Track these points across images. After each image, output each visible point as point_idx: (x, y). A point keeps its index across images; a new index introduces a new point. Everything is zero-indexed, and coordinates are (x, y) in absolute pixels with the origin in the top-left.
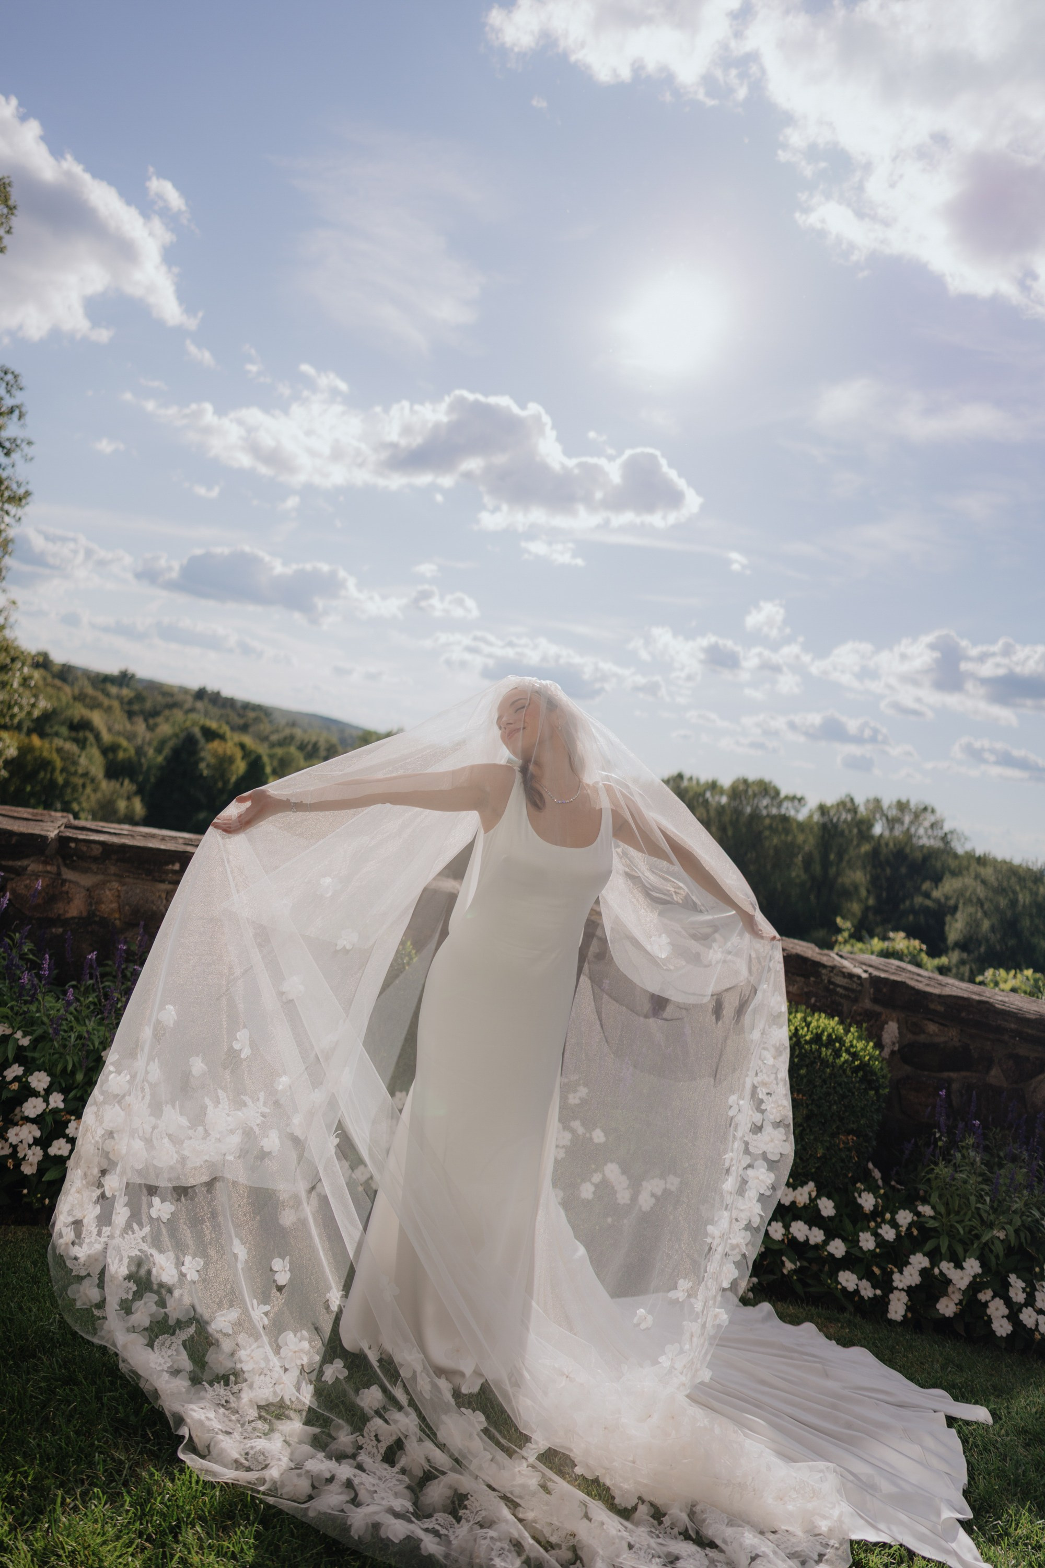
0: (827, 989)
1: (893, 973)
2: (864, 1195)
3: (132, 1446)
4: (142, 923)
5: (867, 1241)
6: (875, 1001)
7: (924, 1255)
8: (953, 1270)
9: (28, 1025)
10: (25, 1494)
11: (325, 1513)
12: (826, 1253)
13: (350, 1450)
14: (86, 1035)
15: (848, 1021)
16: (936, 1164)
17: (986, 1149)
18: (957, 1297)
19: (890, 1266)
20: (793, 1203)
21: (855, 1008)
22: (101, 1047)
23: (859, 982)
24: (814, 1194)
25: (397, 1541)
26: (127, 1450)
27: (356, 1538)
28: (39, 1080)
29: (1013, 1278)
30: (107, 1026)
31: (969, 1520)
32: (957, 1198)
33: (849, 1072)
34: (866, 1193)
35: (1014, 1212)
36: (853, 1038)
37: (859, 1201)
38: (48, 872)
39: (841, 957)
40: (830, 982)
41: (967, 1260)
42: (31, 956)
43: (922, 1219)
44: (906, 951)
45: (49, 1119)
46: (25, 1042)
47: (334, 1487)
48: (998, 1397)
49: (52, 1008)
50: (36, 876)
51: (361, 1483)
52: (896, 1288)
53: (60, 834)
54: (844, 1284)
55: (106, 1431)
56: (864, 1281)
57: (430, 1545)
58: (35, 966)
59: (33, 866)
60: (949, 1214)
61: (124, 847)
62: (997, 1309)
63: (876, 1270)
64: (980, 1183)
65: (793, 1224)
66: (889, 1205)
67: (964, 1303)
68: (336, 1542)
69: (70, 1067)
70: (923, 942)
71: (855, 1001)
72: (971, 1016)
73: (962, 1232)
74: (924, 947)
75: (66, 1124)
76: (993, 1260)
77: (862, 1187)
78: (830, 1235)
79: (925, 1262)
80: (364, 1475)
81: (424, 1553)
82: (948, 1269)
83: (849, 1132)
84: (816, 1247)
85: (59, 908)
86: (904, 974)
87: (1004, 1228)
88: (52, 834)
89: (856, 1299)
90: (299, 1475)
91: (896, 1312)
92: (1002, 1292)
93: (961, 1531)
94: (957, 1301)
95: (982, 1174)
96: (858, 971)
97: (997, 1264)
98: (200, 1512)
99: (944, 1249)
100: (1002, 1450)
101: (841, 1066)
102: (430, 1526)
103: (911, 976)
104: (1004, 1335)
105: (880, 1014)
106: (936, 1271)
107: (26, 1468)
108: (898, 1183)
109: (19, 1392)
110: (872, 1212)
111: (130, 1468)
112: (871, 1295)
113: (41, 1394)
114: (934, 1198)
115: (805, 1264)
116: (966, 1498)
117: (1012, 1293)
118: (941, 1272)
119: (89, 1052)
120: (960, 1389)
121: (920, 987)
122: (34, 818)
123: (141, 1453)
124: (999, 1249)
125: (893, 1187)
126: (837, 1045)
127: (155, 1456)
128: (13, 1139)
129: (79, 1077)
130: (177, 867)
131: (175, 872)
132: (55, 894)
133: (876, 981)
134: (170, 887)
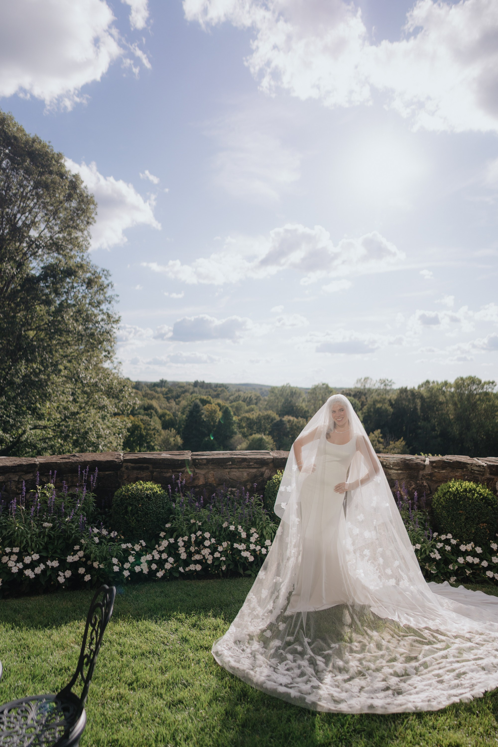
0: (471, 472)
1: (497, 463)
2: (493, 544)
4: (223, 483)
6: (491, 474)
9: (200, 519)
12: (481, 566)
15: (479, 482)
20: (466, 550)
21: (483, 478)
23: (483, 468)
24: (473, 546)
28: (207, 535)
33: (479, 501)
36: (480, 488)
37: (492, 547)
38: (191, 471)
39: (478, 459)
40: (472, 470)
45: (212, 546)
46: (200, 524)
53: (192, 458)
54: (489, 575)
56: (496, 574)
58: (198, 500)
59: (187, 470)
61: (213, 459)
65: (467, 557)
69: (214, 530)
71: (483, 475)
75: (217, 548)
77: (493, 542)
78: (481, 560)
83: (483, 522)
84: (477, 565)
85: (196, 482)
88: (190, 458)
89: (494, 580)
96: (484, 464)
101: (475, 499)
105: (494, 479)
115: (474, 571)
119: (218, 525)
126: (473, 491)
128: (203, 554)
129: (217, 533)
130: (230, 463)
131: (230, 465)
132: (195, 478)
133: (490, 467)
134: (229, 470)
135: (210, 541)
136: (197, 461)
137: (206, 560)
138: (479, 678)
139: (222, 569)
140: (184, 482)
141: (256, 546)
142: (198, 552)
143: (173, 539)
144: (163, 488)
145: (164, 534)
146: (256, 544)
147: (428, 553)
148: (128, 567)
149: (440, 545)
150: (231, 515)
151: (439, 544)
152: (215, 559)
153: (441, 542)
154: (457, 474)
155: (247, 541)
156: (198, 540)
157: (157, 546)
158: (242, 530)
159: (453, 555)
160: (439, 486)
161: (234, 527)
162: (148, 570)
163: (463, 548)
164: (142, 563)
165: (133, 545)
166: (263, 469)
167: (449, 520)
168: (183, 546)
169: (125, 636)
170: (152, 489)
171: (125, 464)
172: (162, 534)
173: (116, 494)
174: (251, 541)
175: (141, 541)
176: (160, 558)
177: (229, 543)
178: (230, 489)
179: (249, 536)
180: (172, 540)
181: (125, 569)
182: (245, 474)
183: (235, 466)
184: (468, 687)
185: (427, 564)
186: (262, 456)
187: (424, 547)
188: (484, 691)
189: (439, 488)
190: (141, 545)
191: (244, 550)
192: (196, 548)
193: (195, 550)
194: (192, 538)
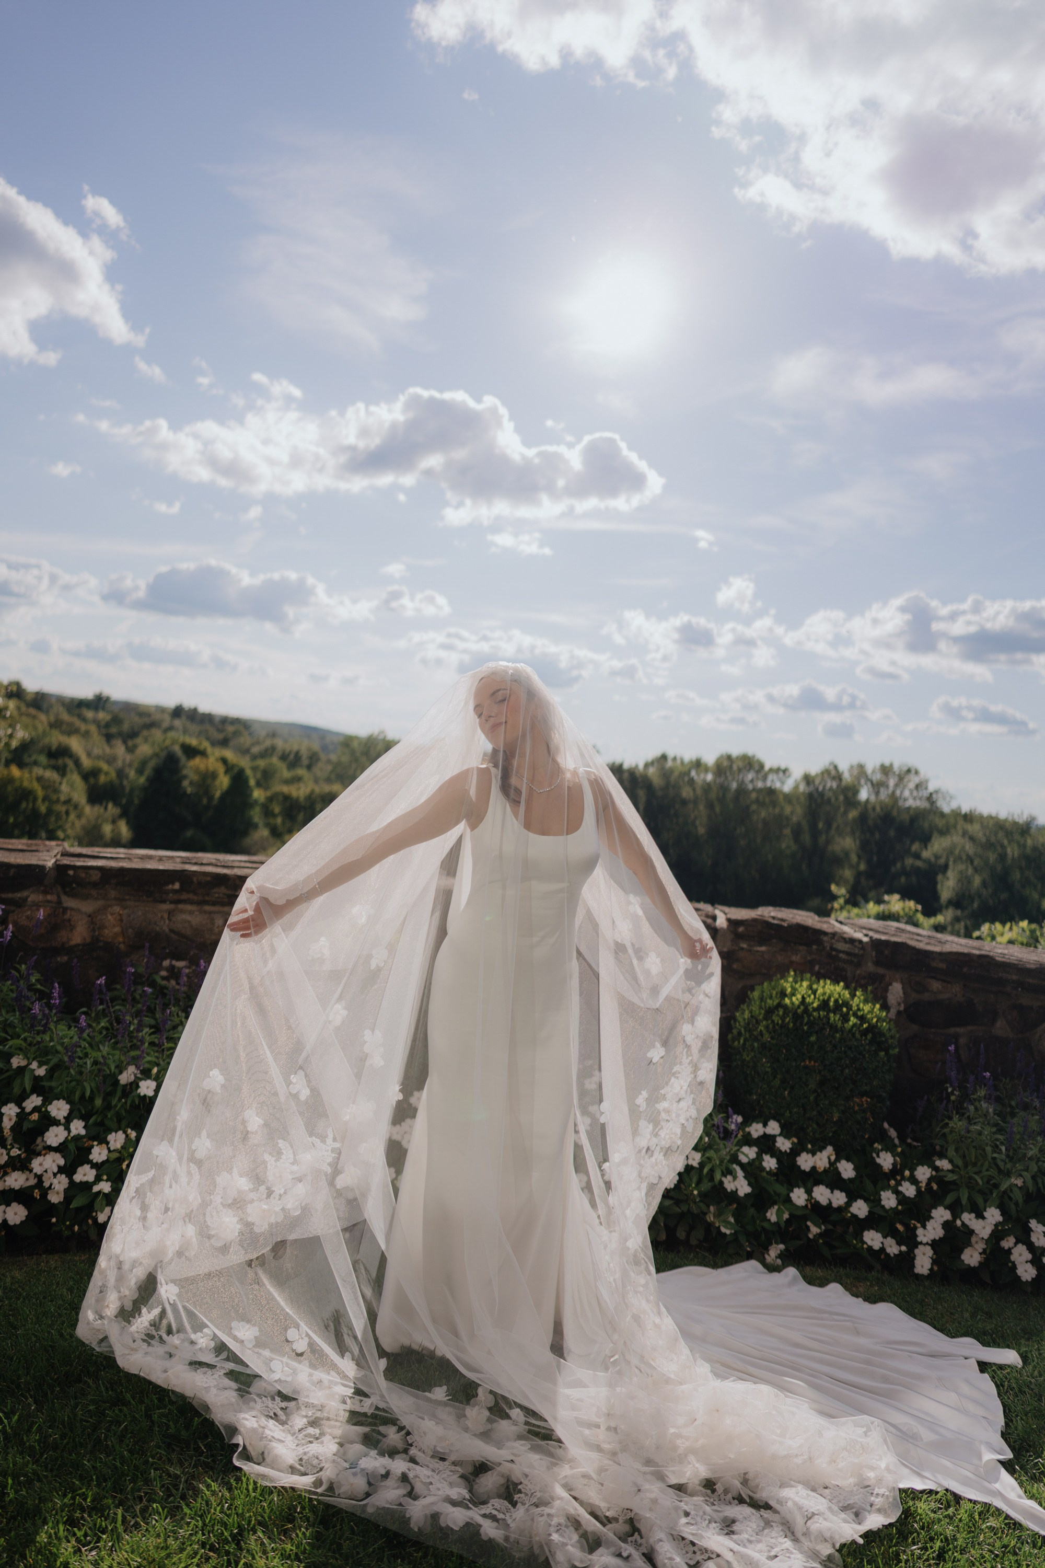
0: (830, 956)
1: (893, 935)
2: (882, 1154)
3: (186, 1461)
4: (147, 945)
5: (889, 1199)
6: (877, 963)
7: (946, 1208)
8: (974, 1220)
9: (43, 1055)
10: (86, 1516)
11: (384, 1508)
12: (849, 1215)
13: (400, 1446)
14: (102, 1060)
15: (853, 985)
16: (950, 1118)
17: (998, 1100)
18: (981, 1246)
19: (913, 1222)
20: (814, 1168)
21: (858, 972)
22: (117, 1071)
23: (860, 946)
24: (833, 1158)
25: (457, 1529)
26: (181, 1464)
27: (416, 1530)
28: (59, 1109)
29: (1033, 1224)
30: (121, 1050)
31: (1010, 1460)
32: (973, 1151)
33: (858, 1036)
34: (884, 1152)
35: (1031, 1159)
36: (857, 1001)
37: (878, 1161)
38: (48, 902)
39: (841, 923)
40: (832, 949)
41: (988, 1209)
42: (39, 986)
43: (941, 1174)
44: (902, 913)
45: (72, 1147)
46: (41, 1072)
47: (390, 1482)
48: (1028, 1340)
49: (65, 1036)
50: (37, 906)
51: (416, 1476)
52: (921, 1243)
53: (58, 863)
54: (870, 1243)
55: (159, 1447)
56: (889, 1239)
57: (490, 1530)
58: (44, 996)
59: (33, 897)
60: (966, 1166)
61: (122, 870)
62: (1020, 1255)
63: (900, 1227)
64: (994, 1133)
65: (815, 1189)
66: (907, 1163)
67: (988, 1251)
68: (396, 1535)
69: (88, 1093)
70: (918, 902)
71: (859, 965)
72: (973, 971)
73: (980, 1182)
74: (919, 907)
75: (89, 1150)
76: (1013, 1207)
77: (880, 1147)
78: (852, 1198)
79: (947, 1215)
80: (417, 1467)
81: (484, 1538)
82: (970, 1220)
83: (862, 1094)
84: (840, 1209)
85: (62, 936)
86: (904, 935)
87: (1021, 1175)
88: (50, 863)
89: (883, 1257)
90: (355, 1474)
91: (922, 1266)
92: (1024, 1237)
93: (1003, 1472)
94: (981, 1251)
95: (996, 1125)
96: (859, 935)
97: (1017, 1211)
98: (260, 1518)
99: (964, 1201)
100: (1036, 1391)
101: (850, 1030)
102: (487, 1512)
103: (911, 936)
104: (1030, 1280)
105: (883, 976)
106: (959, 1223)
107: (84, 1490)
108: (914, 1139)
109: (68, 1416)
110: (891, 1171)
111: (186, 1481)
112: (896, 1252)
113: (91, 1417)
114: (951, 1152)
115: (830, 1227)
116: (1006, 1440)
117: (1034, 1238)
118: (963, 1224)
119: (105, 1077)
120: (991, 1335)
121: (921, 946)
122: (29, 849)
123: (195, 1466)
124: (1018, 1196)
125: (910, 1145)
126: (845, 1009)
127: (209, 1468)
128: (37, 1169)
129: (98, 1102)
130: (177, 886)
131: (175, 892)
132: (57, 922)
133: (878, 945)
134: (172, 906)
135: (67, 1128)
136: (71, 872)
137: (45, 1192)
139: (96, 1219)
142: (22, 1165)
147: (718, 1176)
149: (749, 1153)
150: (152, 1044)
151: (745, 1149)
152: (74, 1189)
153: (750, 1145)
154: (794, 958)
159: (777, 1180)
160: (752, 989)
161: (153, 1085)
163: (805, 1162)
167: (777, 1082)
177: (133, 1135)
178: (166, 963)
183: (191, 896)
185: (712, 1208)
187: (709, 1159)
189: (756, 994)
192: (15, 1152)
193: (10, 1157)
194: (5, 1119)
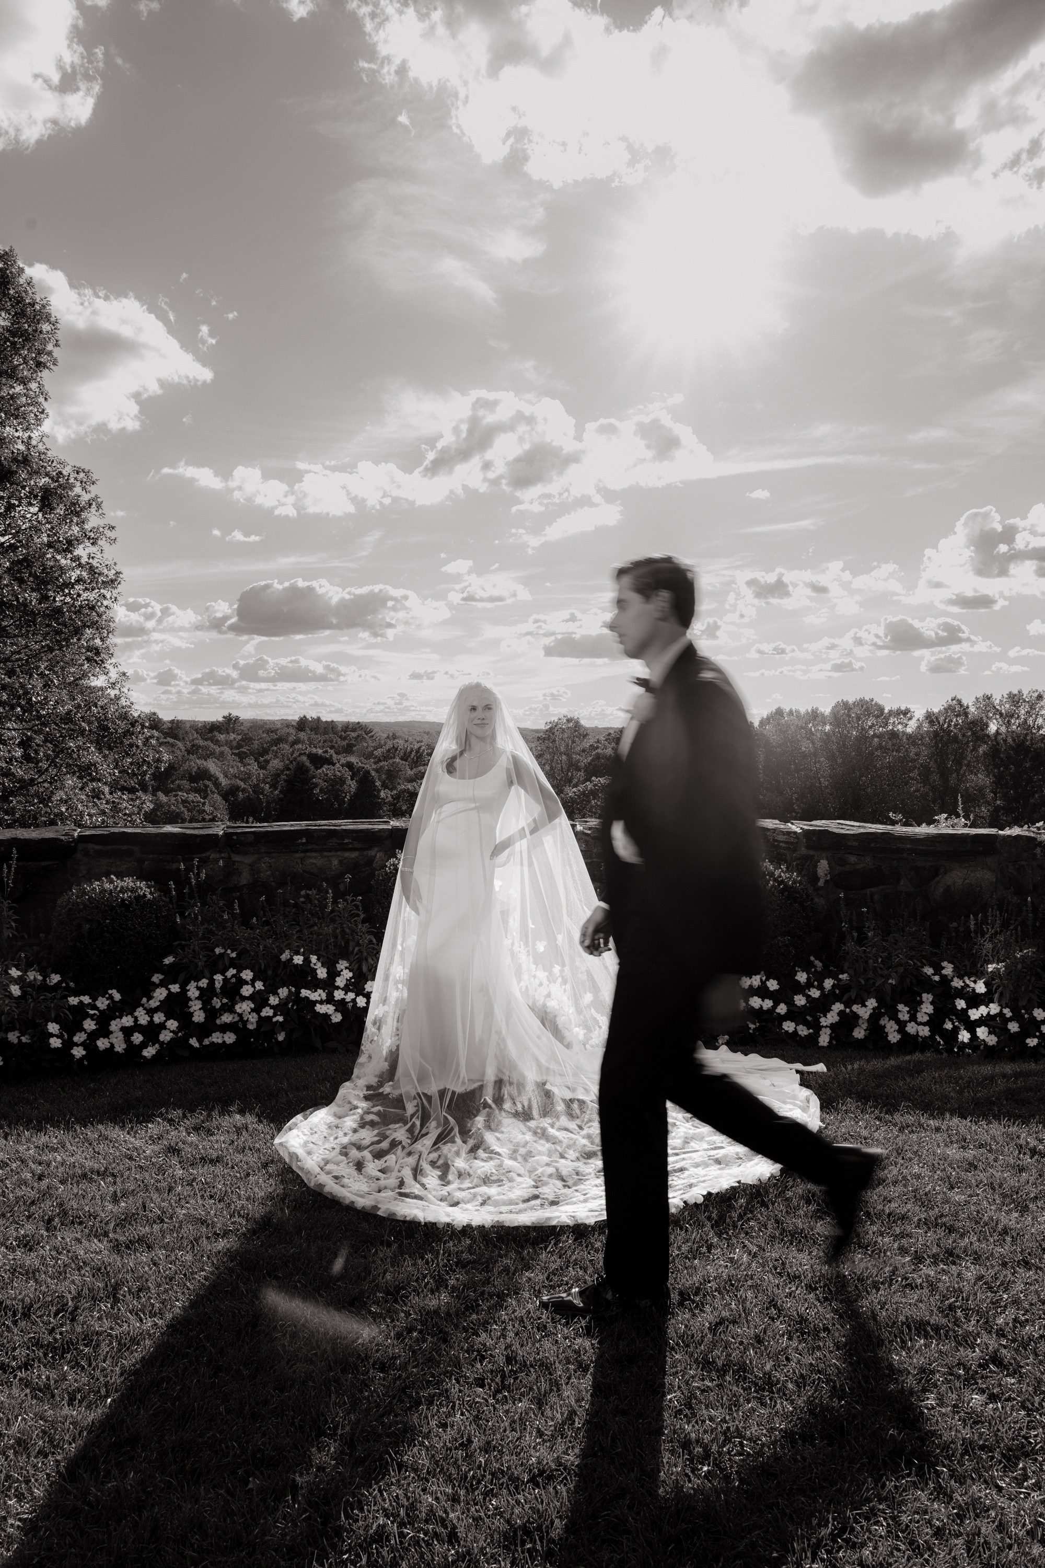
0: (773, 846)
2: (800, 973)
4: (289, 881)
5: (801, 1000)
6: (808, 847)
7: (842, 1003)
8: (860, 1008)
9: (233, 945)
12: (775, 1014)
18: (865, 1026)
19: (818, 1013)
20: (751, 986)
21: (794, 855)
23: (794, 836)
24: (764, 978)
28: (247, 975)
29: (901, 1007)
32: (862, 964)
33: (776, 893)
34: (803, 972)
35: (900, 965)
37: (797, 978)
38: (223, 858)
40: (775, 840)
41: (868, 1000)
43: (841, 982)
45: (257, 997)
46: (234, 955)
50: (217, 860)
52: (824, 1027)
53: (226, 832)
54: (786, 1029)
56: (801, 1026)
59: (214, 855)
60: (856, 974)
61: (267, 833)
62: (891, 1028)
63: (809, 1018)
65: (752, 999)
66: (817, 979)
67: (870, 1028)
69: (263, 967)
71: (795, 850)
72: (878, 845)
73: (863, 982)
75: (267, 999)
77: (800, 970)
78: (776, 1003)
79: (841, 1007)
82: (857, 1008)
84: (768, 1011)
85: (235, 880)
87: (895, 977)
88: (221, 833)
89: (798, 1038)
91: (824, 1041)
92: (894, 1016)
94: (865, 1028)
96: (797, 830)
97: (888, 999)
99: (854, 997)
101: (770, 890)
104: (895, 1042)
105: (813, 856)
106: (849, 1011)
110: (804, 983)
112: (806, 1034)
114: (848, 968)
115: (761, 1022)
117: (900, 1016)
118: (851, 1011)
119: (273, 957)
121: (841, 831)
122: (206, 827)
124: (888, 989)
128: (239, 1011)
129: (270, 973)
130: (304, 840)
131: (304, 844)
132: (230, 871)
133: (806, 833)
134: (302, 855)
135: (254, 986)
136: (235, 837)
137: (245, 1023)
138: (705, 1176)
139: (276, 1039)
140: (203, 876)
141: (346, 994)
142: (230, 1009)
143: (177, 986)
144: (160, 890)
145: (161, 977)
146: (346, 989)
148: (82, 1040)
150: (299, 937)
152: (262, 1021)
155: (329, 985)
156: (228, 986)
157: (144, 1000)
158: (319, 964)
161: (302, 958)
162: (124, 1046)
164: (112, 1033)
165: (94, 999)
166: (372, 853)
168: (197, 998)
169: (55, 1150)
170: (133, 890)
171: (81, 846)
172: (156, 978)
173: (59, 902)
174: (337, 984)
175: (110, 992)
176: (151, 1022)
177: (293, 989)
178: (303, 893)
179: (333, 973)
180: (175, 988)
181: (77, 1045)
182: (335, 862)
183: (314, 846)
184: (680, 1190)
186: (371, 827)
188: (705, 1193)
190: (111, 997)
191: (321, 1002)
192: (225, 1001)
193: (223, 1004)
194: (216, 983)
